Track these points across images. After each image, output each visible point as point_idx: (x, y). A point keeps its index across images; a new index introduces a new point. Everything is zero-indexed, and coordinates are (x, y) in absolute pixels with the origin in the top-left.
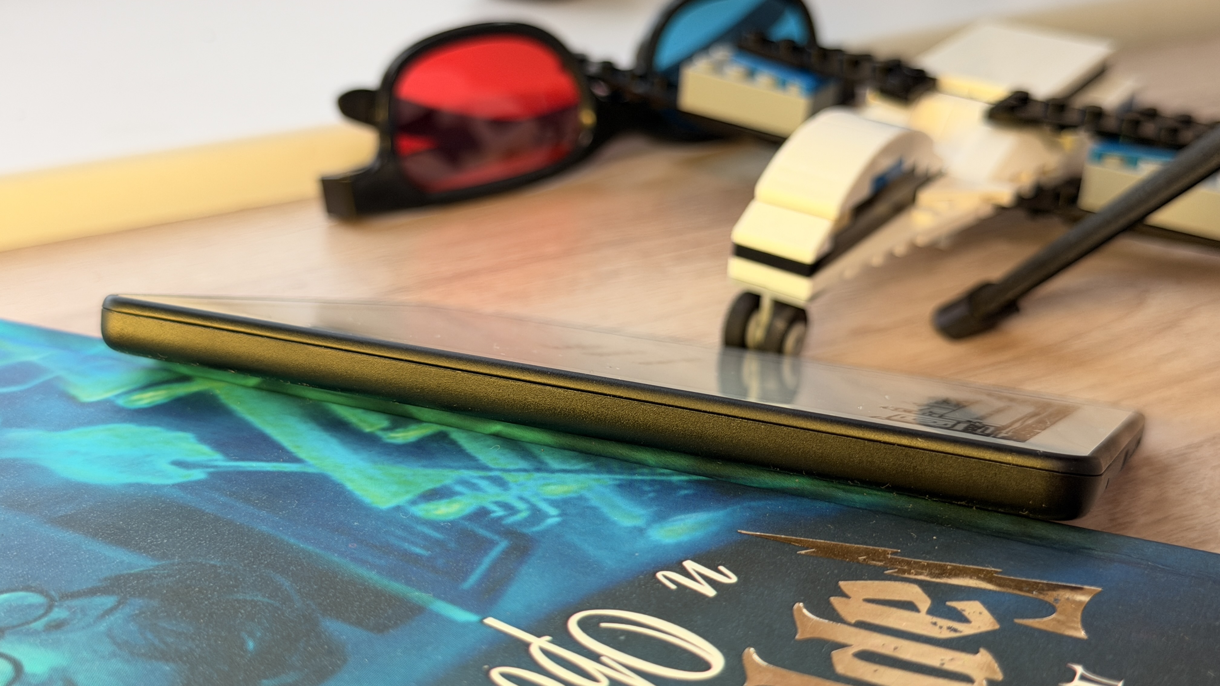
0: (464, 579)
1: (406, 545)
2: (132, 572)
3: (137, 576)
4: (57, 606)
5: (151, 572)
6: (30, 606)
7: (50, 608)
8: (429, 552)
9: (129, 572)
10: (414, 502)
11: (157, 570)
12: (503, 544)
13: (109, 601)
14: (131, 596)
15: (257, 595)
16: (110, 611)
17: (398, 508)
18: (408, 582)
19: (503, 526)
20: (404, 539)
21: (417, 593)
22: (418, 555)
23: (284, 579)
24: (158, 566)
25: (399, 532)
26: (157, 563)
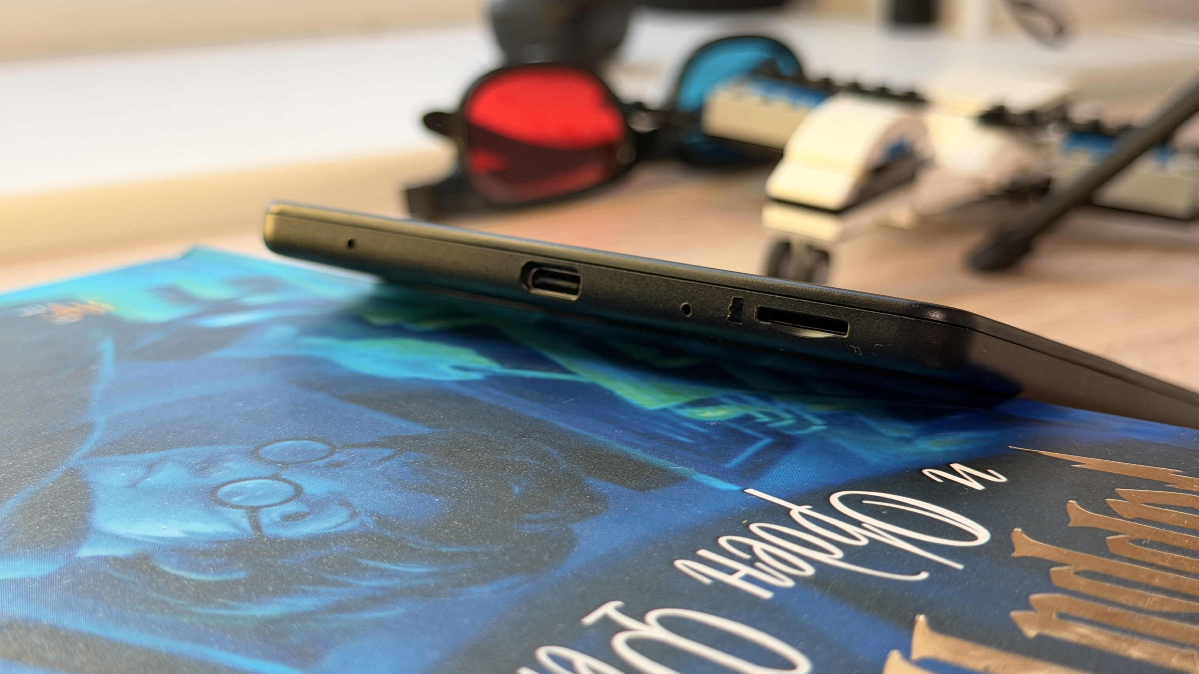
0: (726, 462)
1: (672, 435)
2: (409, 434)
3: (414, 438)
4: (338, 452)
5: (427, 435)
6: (313, 450)
7: (332, 453)
8: (693, 441)
9: (407, 434)
10: (681, 407)
11: (432, 435)
12: (767, 441)
13: (387, 452)
14: (407, 450)
15: (525, 458)
16: (388, 458)
17: (665, 410)
18: (671, 459)
19: (768, 428)
20: (670, 431)
21: (679, 467)
22: (681, 442)
23: (551, 449)
24: (433, 432)
25: (665, 426)
26: (432, 430)
